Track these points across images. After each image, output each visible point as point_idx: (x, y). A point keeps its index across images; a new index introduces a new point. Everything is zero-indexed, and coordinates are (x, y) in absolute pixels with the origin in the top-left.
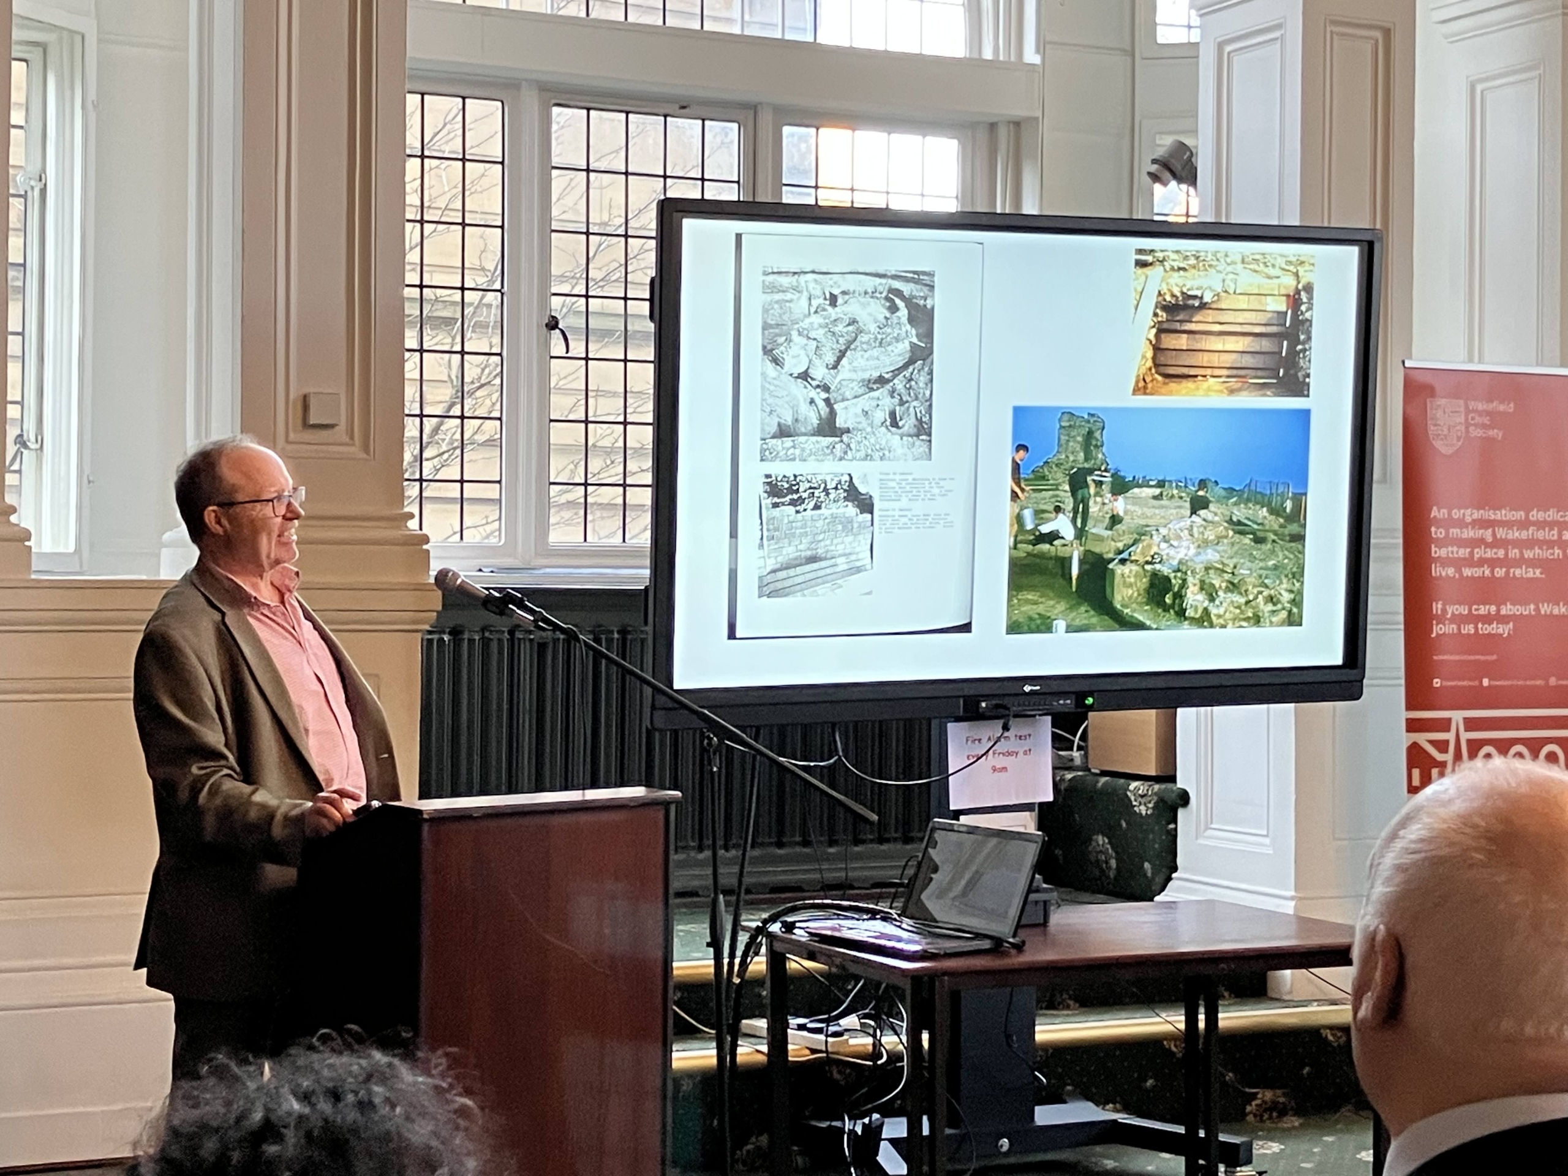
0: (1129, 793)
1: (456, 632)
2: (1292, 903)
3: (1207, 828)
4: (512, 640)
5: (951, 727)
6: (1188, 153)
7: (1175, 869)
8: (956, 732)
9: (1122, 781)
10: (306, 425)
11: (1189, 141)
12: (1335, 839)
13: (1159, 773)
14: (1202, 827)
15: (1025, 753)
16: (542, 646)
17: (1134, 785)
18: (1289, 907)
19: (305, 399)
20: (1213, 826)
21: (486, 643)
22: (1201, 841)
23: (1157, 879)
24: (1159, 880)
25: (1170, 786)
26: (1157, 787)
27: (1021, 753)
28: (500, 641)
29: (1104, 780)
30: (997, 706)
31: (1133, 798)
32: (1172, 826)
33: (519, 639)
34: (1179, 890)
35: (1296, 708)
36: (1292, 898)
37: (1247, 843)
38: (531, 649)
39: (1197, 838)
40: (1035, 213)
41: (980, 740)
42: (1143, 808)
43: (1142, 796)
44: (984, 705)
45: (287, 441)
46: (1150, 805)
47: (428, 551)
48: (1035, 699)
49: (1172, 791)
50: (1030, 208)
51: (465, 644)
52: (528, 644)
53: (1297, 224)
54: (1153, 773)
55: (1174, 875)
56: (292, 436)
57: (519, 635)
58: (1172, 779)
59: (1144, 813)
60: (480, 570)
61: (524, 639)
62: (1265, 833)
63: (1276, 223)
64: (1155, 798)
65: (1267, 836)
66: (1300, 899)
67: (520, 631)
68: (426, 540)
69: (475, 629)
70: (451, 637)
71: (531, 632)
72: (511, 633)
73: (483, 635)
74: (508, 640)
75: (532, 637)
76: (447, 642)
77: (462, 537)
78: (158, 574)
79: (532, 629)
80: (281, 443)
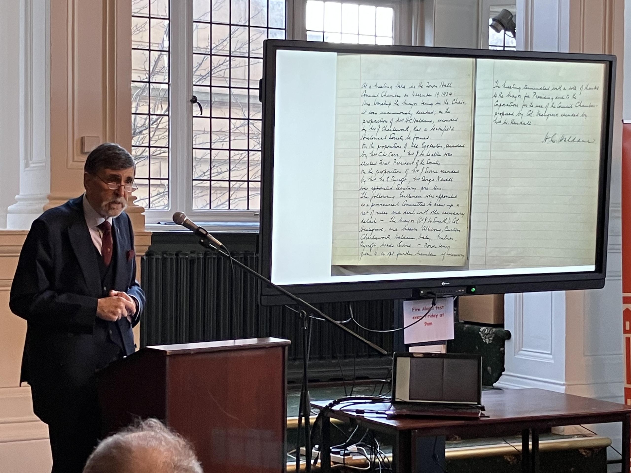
0: (480, 333)
1: (150, 255)
2: (564, 387)
3: (520, 350)
4: (177, 259)
5: (405, 303)
6: (511, 16)
7: (504, 370)
8: (407, 306)
9: (476, 327)
10: (83, 152)
11: (510, 10)
12: (585, 356)
13: (496, 323)
14: (517, 350)
15: (441, 316)
16: (192, 261)
17: (482, 329)
18: (562, 390)
19: (82, 139)
20: (523, 349)
21: (164, 259)
22: (517, 357)
23: (494, 375)
24: (495, 375)
25: (501, 329)
26: (494, 330)
27: (439, 316)
28: (171, 259)
29: (467, 326)
30: (429, 293)
31: (482, 335)
32: (502, 349)
33: (181, 258)
34: (505, 380)
35: (566, 293)
36: (563, 385)
37: (541, 357)
38: (187, 263)
39: (515, 355)
40: (432, 46)
41: (419, 310)
42: (487, 340)
43: (487, 334)
44: (422, 292)
45: (73, 161)
46: (491, 339)
47: (144, 216)
48: (446, 289)
49: (503, 331)
50: (429, 43)
51: (155, 260)
52: (185, 260)
53: (568, 52)
54: (492, 322)
55: (503, 373)
56: (76, 158)
57: (181, 256)
58: (502, 326)
59: (488, 342)
60: (159, 223)
61: (183, 258)
62: (549, 352)
63: (557, 52)
64: (493, 335)
65: (551, 354)
66: (568, 385)
67: (181, 254)
68: (143, 210)
69: (159, 253)
70: (147, 257)
71: (186, 254)
72: (177, 255)
73: (163, 256)
74: (175, 258)
75: (187, 257)
76: (145, 260)
77: (149, 207)
78: (6, 227)
79: (187, 253)
80: (70, 162)
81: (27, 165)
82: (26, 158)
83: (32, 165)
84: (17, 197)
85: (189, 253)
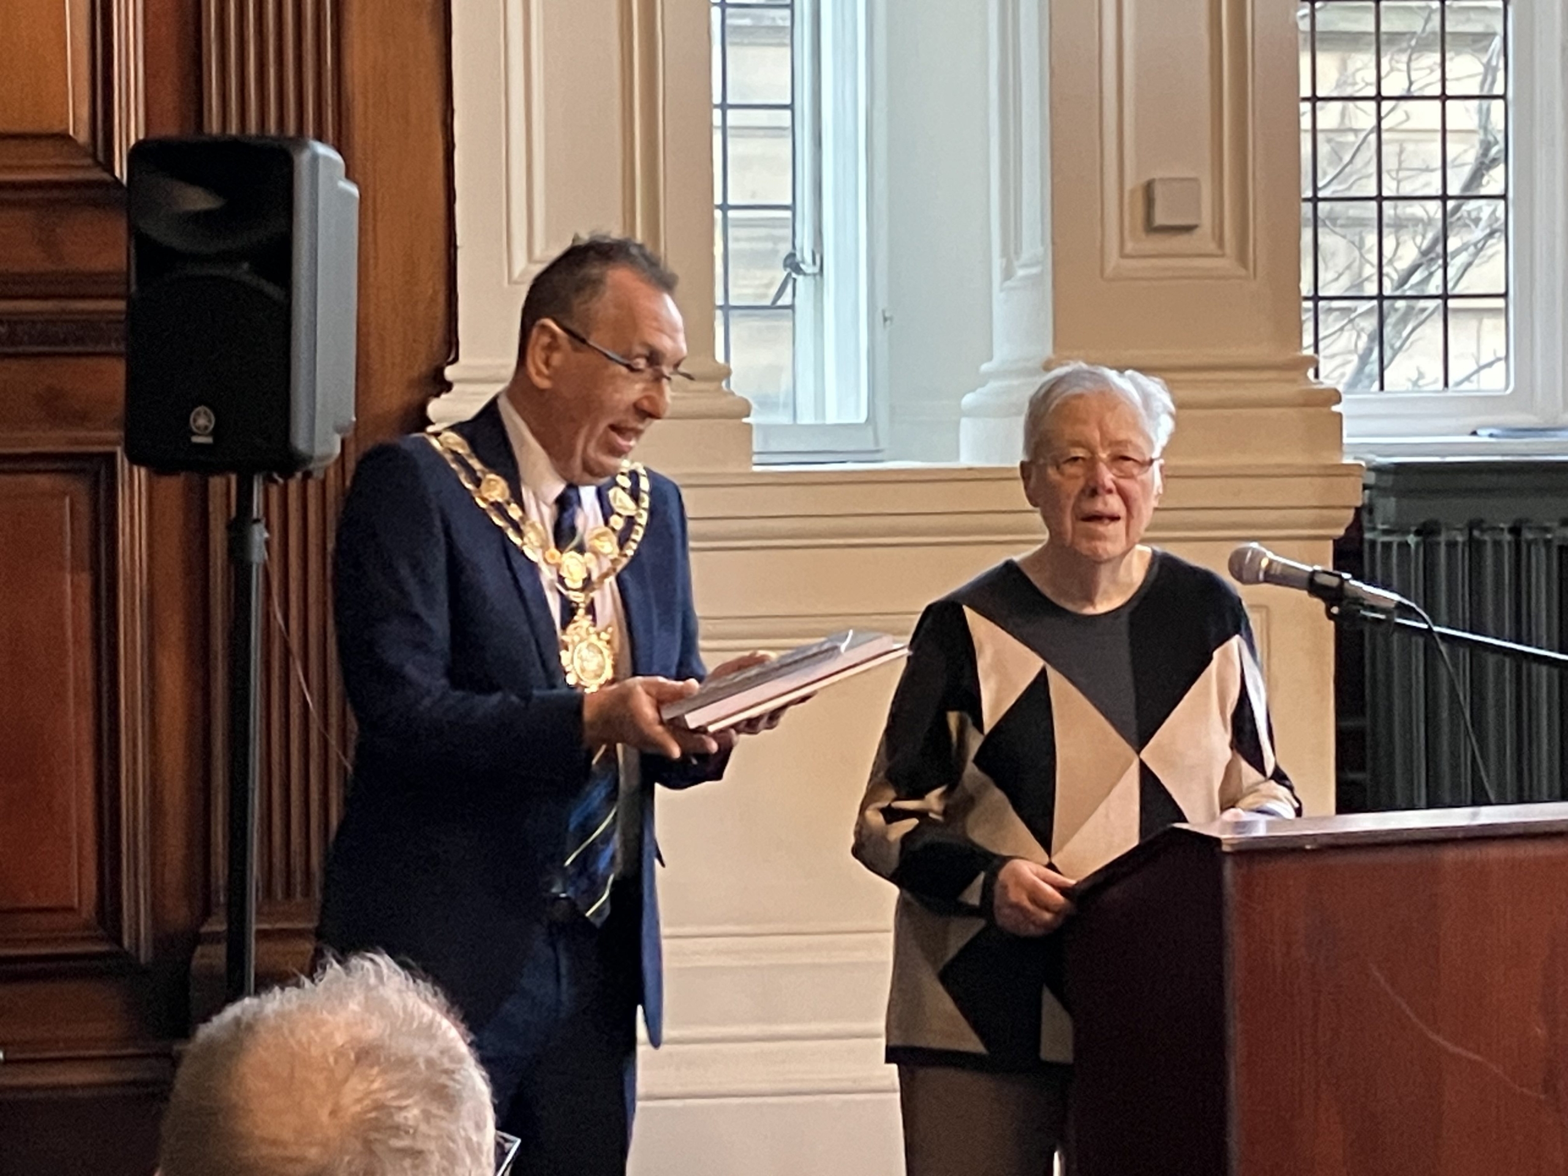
1: (1427, 531)
4: (1517, 545)
10: (1151, 228)
19: (1148, 190)
21: (1475, 546)
28: (1497, 544)
33: (1529, 542)
38: (1549, 557)
45: (1123, 255)
47: (1340, 415)
51: (1443, 550)
52: (1543, 548)
56: (1129, 247)
57: (1528, 535)
60: (1474, 433)
61: (1537, 541)
67: (1530, 528)
68: (1335, 397)
69: (1460, 526)
70: (1419, 539)
71: (1547, 530)
72: (1515, 531)
73: (1471, 534)
74: (1509, 543)
75: (1549, 536)
76: (1413, 546)
77: (1446, 384)
78: (957, 457)
79: (1548, 524)
80: (1113, 259)
81: (1008, 274)
82: (1005, 252)
83: (1021, 273)
84: (985, 367)
85: (1555, 524)
